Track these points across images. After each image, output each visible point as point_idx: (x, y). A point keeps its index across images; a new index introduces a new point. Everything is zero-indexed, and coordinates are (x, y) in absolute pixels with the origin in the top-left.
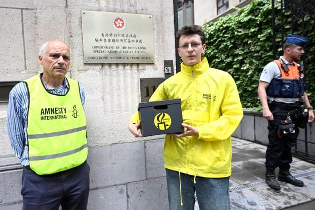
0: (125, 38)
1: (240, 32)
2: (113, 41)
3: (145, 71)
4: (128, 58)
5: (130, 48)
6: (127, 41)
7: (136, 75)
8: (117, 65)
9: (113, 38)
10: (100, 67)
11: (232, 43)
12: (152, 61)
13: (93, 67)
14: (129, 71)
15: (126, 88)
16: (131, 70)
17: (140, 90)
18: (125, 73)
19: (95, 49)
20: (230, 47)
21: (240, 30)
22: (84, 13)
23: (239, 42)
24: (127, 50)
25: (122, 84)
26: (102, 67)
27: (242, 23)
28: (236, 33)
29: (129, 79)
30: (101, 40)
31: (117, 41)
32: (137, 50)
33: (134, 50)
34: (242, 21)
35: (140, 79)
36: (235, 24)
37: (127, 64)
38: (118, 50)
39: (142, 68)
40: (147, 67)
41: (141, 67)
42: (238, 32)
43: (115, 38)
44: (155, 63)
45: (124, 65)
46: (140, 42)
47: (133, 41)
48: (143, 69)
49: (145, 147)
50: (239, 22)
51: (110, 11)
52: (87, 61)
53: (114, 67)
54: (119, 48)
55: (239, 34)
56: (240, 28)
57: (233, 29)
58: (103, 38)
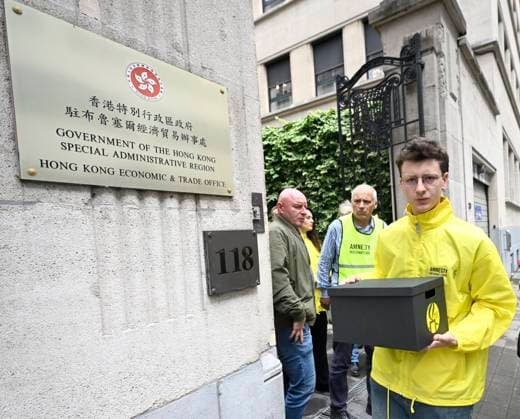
0: (166, 127)
1: (291, 157)
2: (130, 126)
3: (214, 214)
4: (172, 179)
5: (176, 153)
6: (170, 134)
7: (193, 224)
8: (142, 193)
9: (129, 116)
10: (86, 195)
11: (277, 172)
12: (229, 192)
13: (56, 193)
14: (175, 213)
15: (168, 256)
16: (180, 209)
17: (203, 260)
18: (163, 216)
19: (66, 139)
20: (274, 177)
21: (290, 154)
22: (18, 12)
23: (287, 172)
24: (171, 156)
25: (157, 247)
26: (93, 196)
27: (293, 144)
28: (284, 157)
29: (175, 231)
30: (88, 114)
31: (142, 128)
32: (195, 161)
33: (188, 161)
34: (293, 141)
35: (205, 233)
36: (281, 143)
37: (171, 194)
38: (144, 153)
39: (206, 207)
40: (218, 204)
41: (204, 204)
42: (287, 156)
43: (137, 121)
44: (236, 197)
45: (162, 195)
46: (203, 142)
47: (185, 137)
48: (208, 209)
49: (219, 394)
50: (289, 142)
51: (114, 40)
52: (32, 174)
53: (132, 199)
54: (146, 148)
55: (290, 159)
56: (289, 150)
57: (279, 150)
58: (97, 112)
